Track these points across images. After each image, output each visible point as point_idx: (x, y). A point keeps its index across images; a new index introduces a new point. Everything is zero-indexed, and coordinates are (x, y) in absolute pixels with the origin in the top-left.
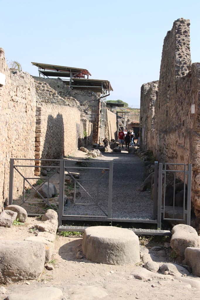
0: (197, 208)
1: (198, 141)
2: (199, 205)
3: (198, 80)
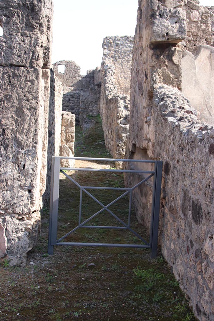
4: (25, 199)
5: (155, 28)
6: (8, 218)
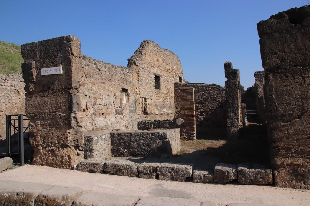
4: (236, 122)
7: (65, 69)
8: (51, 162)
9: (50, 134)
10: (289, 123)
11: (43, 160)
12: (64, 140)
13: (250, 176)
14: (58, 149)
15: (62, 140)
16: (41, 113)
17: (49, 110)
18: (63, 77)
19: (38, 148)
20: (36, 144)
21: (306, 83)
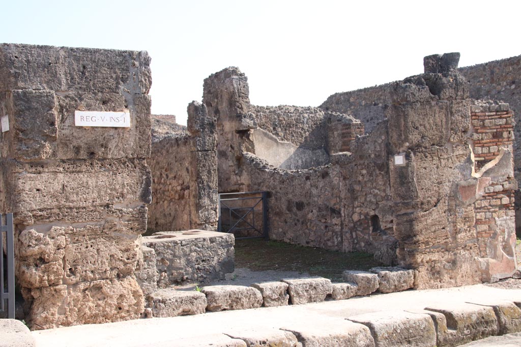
0: (26, 286)
1: (19, 173)
2: (28, 280)
3: (10, 72)
4: (214, 214)
5: (242, 123)
6: (207, 225)
7: (134, 119)
8: (94, 312)
9: (91, 253)
10: (427, 212)
11: (68, 313)
12: (126, 261)
13: (394, 281)
14: (110, 283)
15: (121, 263)
16: (67, 208)
17: (91, 201)
18: (130, 134)
19: (57, 287)
20: (49, 281)
21: (442, 166)
